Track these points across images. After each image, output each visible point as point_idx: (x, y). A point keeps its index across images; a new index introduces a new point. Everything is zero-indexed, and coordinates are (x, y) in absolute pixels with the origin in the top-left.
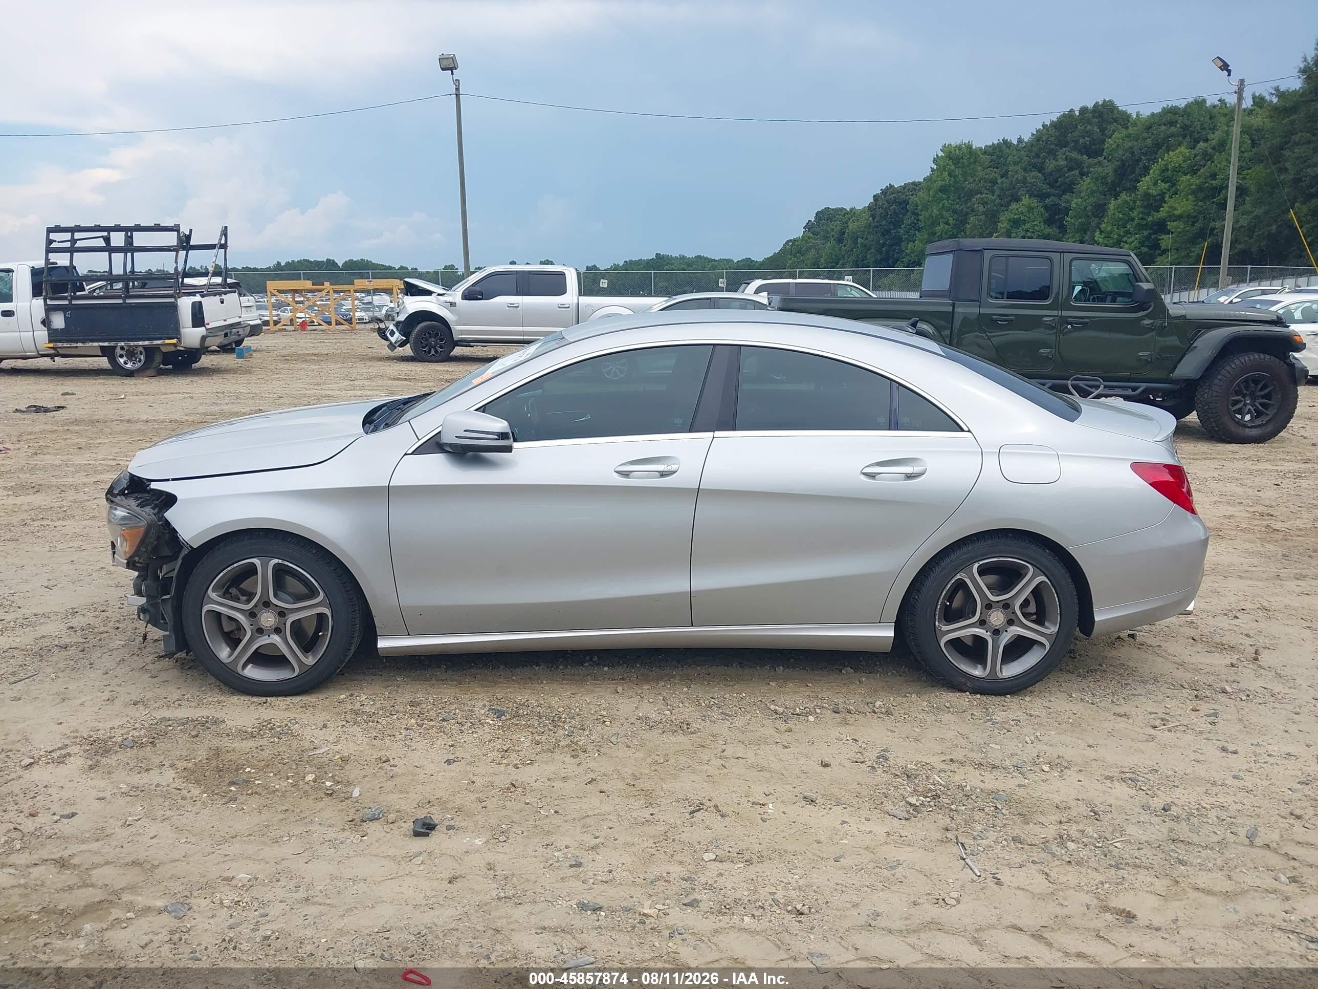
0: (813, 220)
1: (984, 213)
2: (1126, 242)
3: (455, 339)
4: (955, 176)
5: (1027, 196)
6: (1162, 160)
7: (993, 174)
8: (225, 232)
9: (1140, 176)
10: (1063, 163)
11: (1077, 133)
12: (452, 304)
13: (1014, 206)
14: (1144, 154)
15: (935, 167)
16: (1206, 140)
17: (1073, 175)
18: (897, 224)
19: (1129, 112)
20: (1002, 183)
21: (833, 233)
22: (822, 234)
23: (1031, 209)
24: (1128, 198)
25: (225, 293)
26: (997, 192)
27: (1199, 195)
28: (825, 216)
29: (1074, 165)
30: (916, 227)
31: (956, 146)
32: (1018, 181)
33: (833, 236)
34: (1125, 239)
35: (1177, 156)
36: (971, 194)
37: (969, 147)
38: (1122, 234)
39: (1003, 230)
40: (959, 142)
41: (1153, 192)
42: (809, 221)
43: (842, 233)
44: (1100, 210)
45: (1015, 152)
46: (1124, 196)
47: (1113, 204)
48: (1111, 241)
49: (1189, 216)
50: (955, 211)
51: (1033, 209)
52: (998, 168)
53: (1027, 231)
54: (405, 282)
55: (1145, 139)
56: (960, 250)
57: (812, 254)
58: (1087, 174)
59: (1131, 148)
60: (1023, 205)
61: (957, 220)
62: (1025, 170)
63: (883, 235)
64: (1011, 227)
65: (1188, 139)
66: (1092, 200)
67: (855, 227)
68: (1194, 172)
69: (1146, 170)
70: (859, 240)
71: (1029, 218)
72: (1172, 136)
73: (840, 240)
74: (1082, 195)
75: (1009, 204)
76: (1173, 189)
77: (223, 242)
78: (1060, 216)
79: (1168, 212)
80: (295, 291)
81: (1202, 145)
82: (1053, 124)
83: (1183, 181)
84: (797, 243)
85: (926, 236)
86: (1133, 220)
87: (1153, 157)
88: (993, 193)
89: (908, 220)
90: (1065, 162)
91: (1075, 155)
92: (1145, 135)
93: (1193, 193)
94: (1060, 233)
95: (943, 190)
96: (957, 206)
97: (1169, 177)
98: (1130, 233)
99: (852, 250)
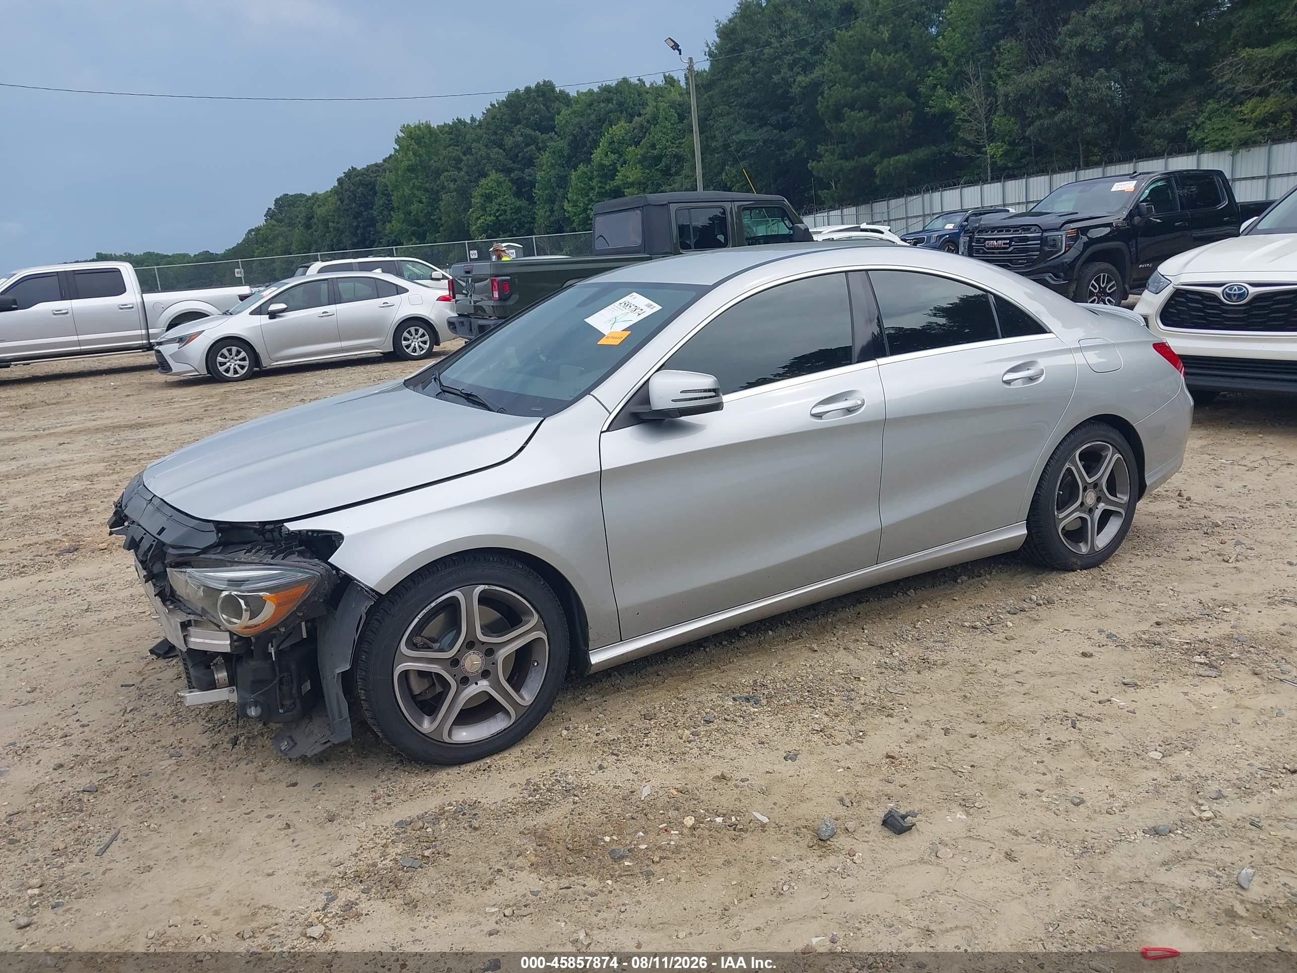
0: (273, 207)
1: (455, 190)
2: (591, 209)
4: (420, 156)
5: (494, 171)
6: (608, 133)
7: (457, 152)
9: (591, 148)
10: (520, 139)
11: (526, 112)
13: (483, 181)
14: (591, 128)
15: (398, 147)
16: (640, 115)
17: (531, 150)
18: (368, 206)
19: (567, 91)
20: (468, 160)
21: (298, 219)
22: (287, 221)
23: (499, 184)
24: (586, 170)
26: (465, 169)
27: (645, 163)
28: (285, 204)
29: (530, 141)
30: (389, 207)
31: (415, 127)
32: (482, 158)
33: (300, 222)
34: (590, 207)
35: (620, 129)
36: (437, 173)
37: (428, 127)
38: (587, 202)
39: (478, 205)
40: (417, 123)
41: (606, 162)
42: (269, 209)
43: (309, 218)
44: (563, 181)
45: (471, 130)
46: (582, 168)
47: (574, 175)
48: (579, 209)
49: (640, 183)
50: (426, 190)
51: (501, 183)
52: (458, 146)
53: (500, 204)
55: (589, 115)
56: (649, 205)
57: (280, 241)
58: (544, 148)
59: (579, 123)
60: (491, 180)
61: (430, 198)
62: (486, 146)
63: (355, 218)
64: (485, 201)
65: (624, 114)
66: (553, 172)
67: (324, 211)
68: (637, 144)
69: (595, 144)
70: (331, 224)
71: (499, 192)
72: (611, 112)
73: (308, 227)
74: (544, 167)
75: (477, 180)
76: (621, 160)
78: (527, 189)
79: (622, 180)
81: (636, 119)
82: (504, 104)
83: (629, 152)
84: (261, 232)
85: (402, 216)
86: (592, 189)
87: (599, 132)
88: (460, 169)
89: (379, 201)
90: (522, 138)
91: (529, 131)
92: (589, 111)
93: (640, 162)
94: (529, 204)
95: (411, 169)
96: (427, 185)
97: (616, 148)
98: (593, 201)
99: (325, 235)
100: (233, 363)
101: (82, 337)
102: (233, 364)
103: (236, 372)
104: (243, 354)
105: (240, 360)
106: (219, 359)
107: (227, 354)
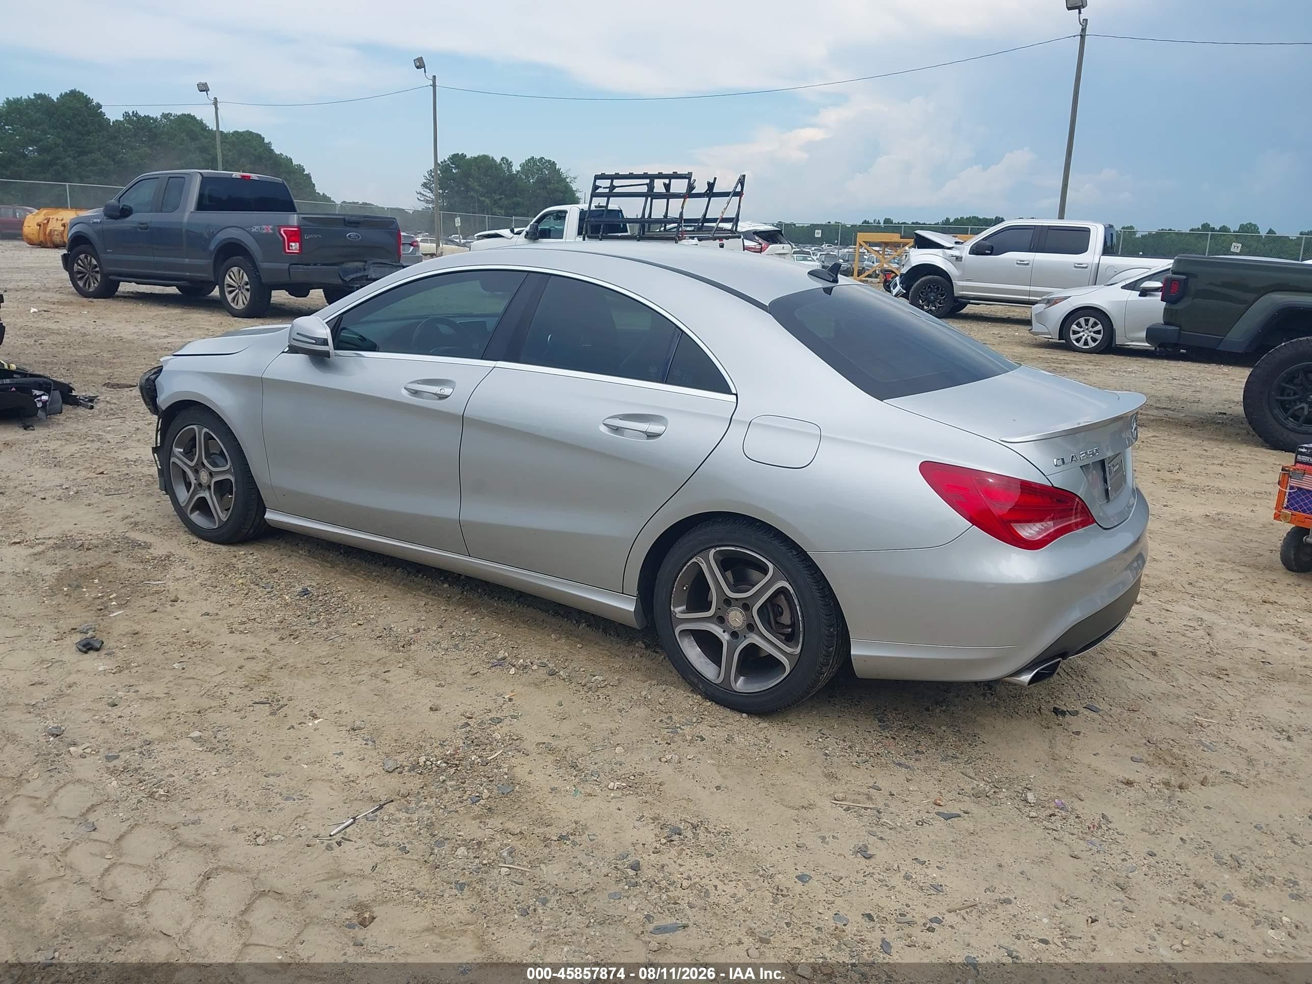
3: (955, 295)
8: (742, 181)
12: (958, 259)
25: (727, 238)
54: (916, 234)
77: (739, 189)
80: (886, 244)
100: (1086, 333)
101: (1033, 288)
102: (1085, 335)
103: (1086, 343)
104: (1099, 327)
105: (1094, 332)
106: (1074, 327)
107: (1083, 323)
